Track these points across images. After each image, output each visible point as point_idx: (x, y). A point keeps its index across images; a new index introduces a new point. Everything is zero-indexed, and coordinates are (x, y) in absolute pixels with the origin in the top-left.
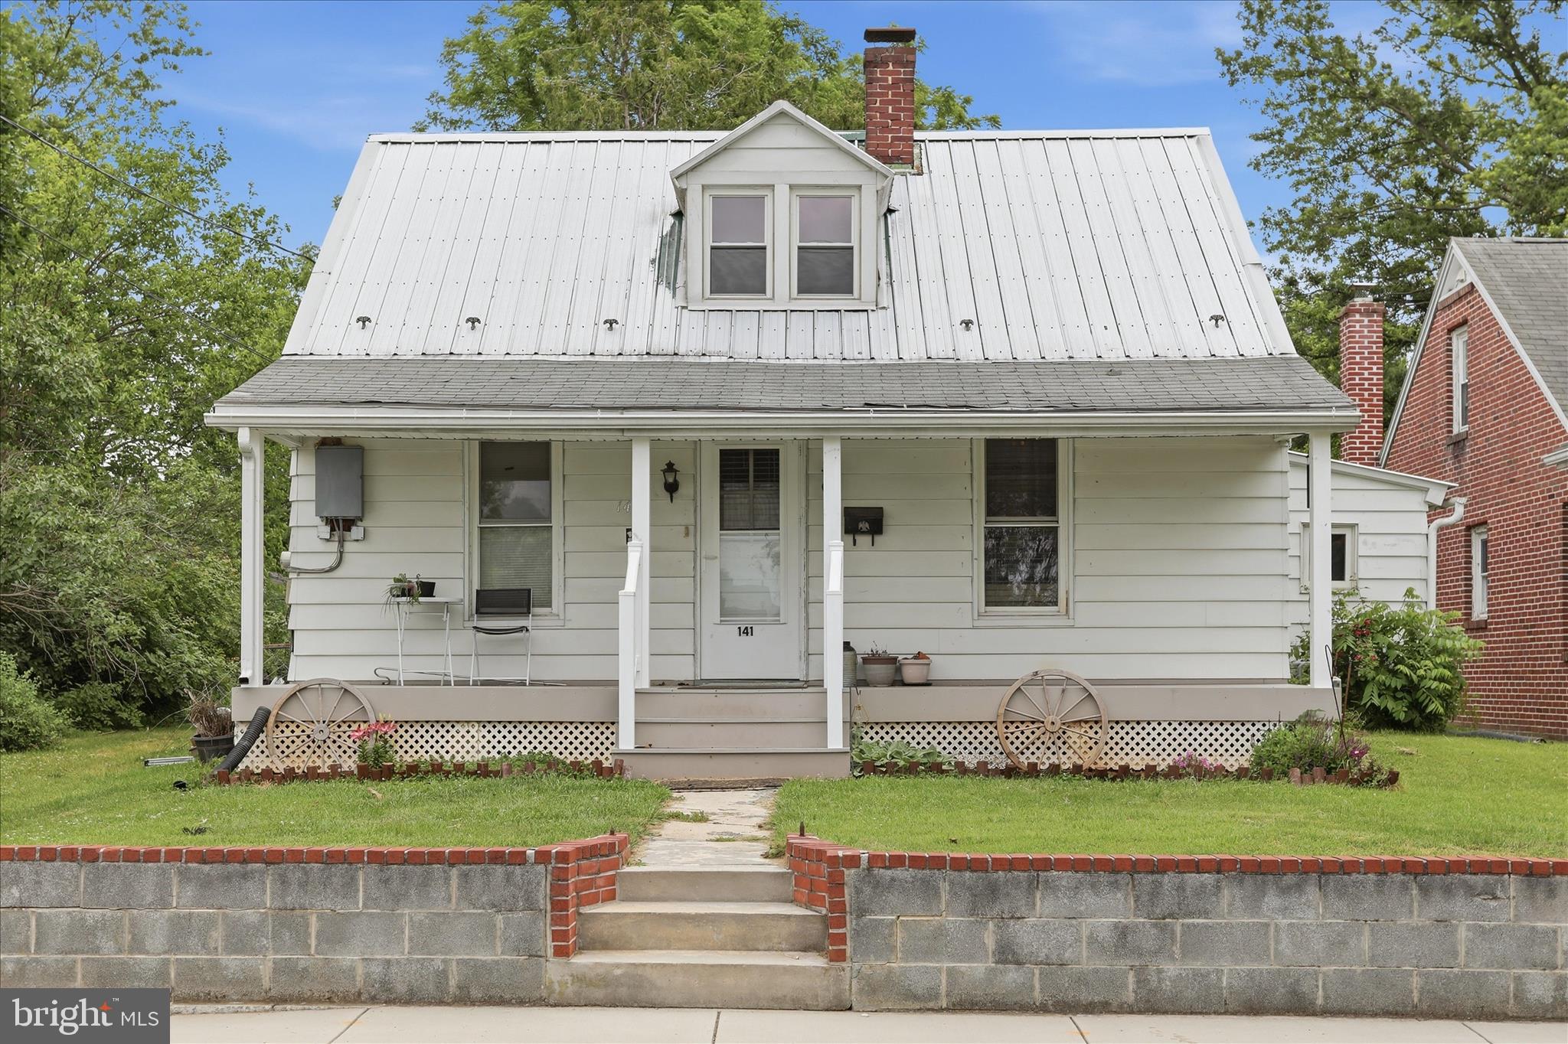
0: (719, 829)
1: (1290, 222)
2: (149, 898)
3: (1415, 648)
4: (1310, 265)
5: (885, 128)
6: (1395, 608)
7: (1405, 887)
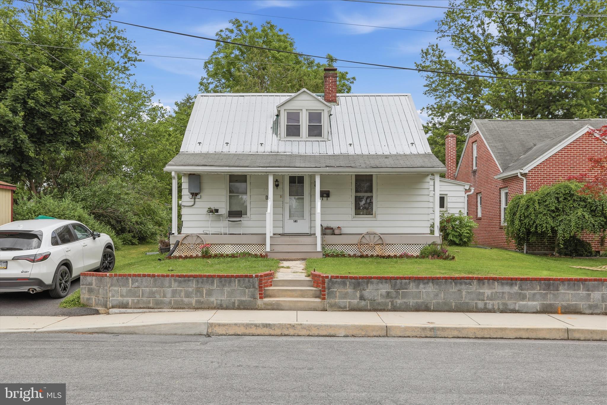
0: (293, 270)
1: (434, 108)
2: (167, 286)
3: (462, 225)
4: (439, 120)
5: (330, 93)
6: (457, 215)
7: (451, 283)
